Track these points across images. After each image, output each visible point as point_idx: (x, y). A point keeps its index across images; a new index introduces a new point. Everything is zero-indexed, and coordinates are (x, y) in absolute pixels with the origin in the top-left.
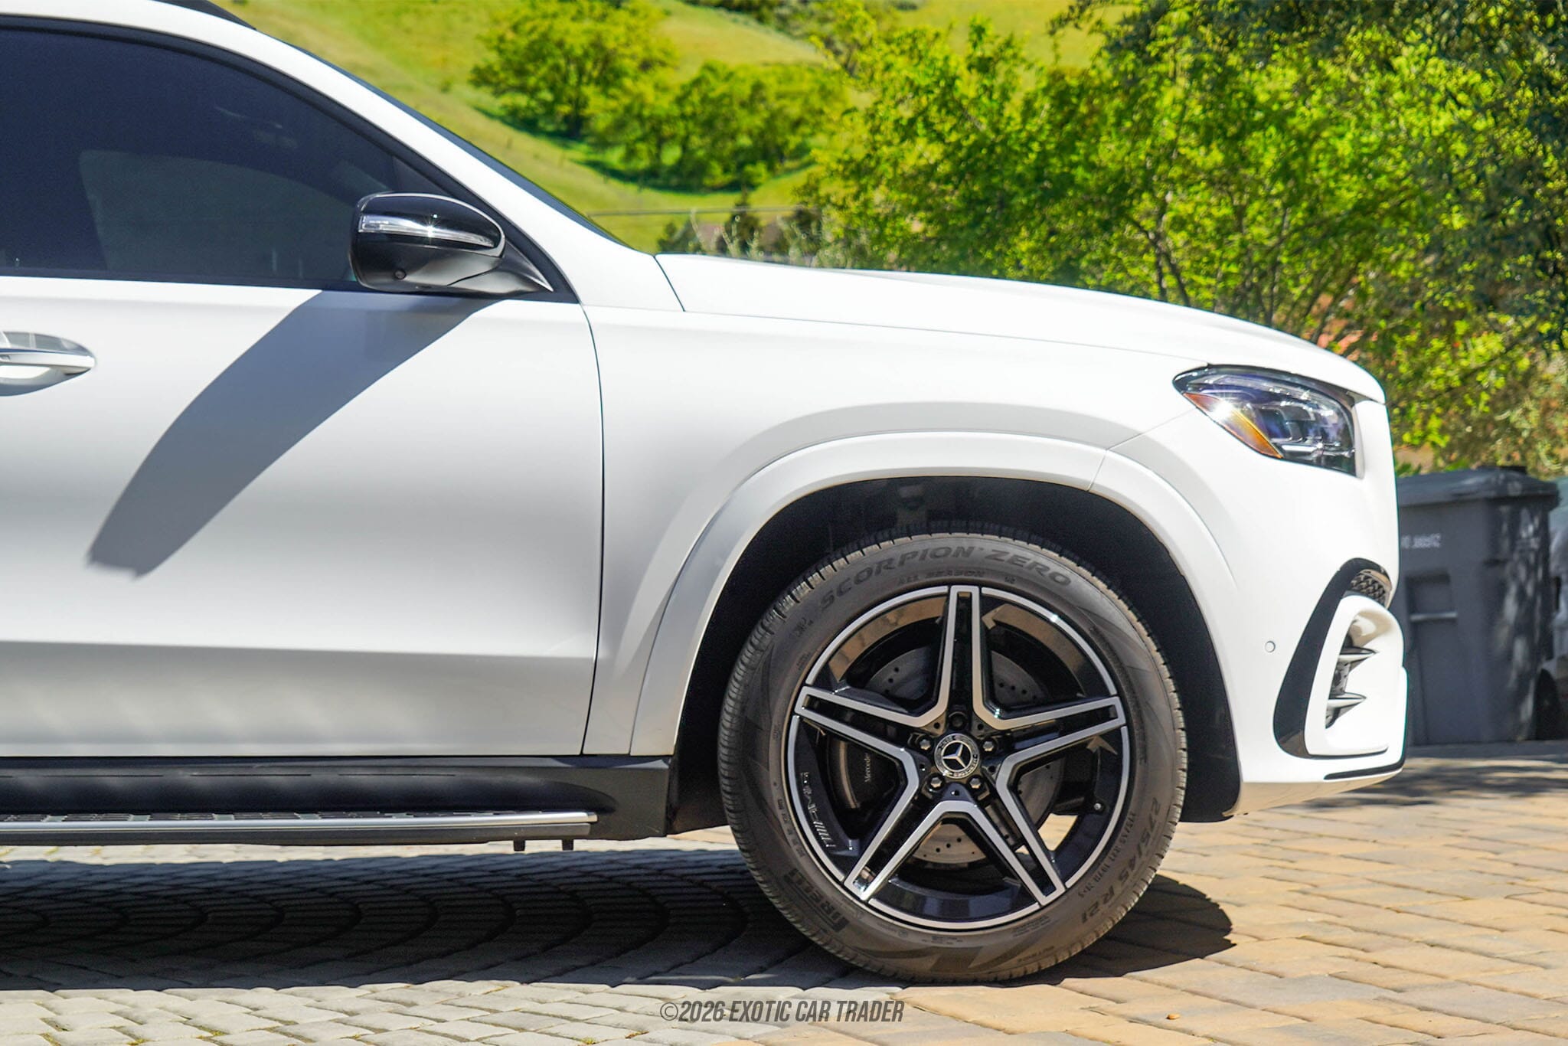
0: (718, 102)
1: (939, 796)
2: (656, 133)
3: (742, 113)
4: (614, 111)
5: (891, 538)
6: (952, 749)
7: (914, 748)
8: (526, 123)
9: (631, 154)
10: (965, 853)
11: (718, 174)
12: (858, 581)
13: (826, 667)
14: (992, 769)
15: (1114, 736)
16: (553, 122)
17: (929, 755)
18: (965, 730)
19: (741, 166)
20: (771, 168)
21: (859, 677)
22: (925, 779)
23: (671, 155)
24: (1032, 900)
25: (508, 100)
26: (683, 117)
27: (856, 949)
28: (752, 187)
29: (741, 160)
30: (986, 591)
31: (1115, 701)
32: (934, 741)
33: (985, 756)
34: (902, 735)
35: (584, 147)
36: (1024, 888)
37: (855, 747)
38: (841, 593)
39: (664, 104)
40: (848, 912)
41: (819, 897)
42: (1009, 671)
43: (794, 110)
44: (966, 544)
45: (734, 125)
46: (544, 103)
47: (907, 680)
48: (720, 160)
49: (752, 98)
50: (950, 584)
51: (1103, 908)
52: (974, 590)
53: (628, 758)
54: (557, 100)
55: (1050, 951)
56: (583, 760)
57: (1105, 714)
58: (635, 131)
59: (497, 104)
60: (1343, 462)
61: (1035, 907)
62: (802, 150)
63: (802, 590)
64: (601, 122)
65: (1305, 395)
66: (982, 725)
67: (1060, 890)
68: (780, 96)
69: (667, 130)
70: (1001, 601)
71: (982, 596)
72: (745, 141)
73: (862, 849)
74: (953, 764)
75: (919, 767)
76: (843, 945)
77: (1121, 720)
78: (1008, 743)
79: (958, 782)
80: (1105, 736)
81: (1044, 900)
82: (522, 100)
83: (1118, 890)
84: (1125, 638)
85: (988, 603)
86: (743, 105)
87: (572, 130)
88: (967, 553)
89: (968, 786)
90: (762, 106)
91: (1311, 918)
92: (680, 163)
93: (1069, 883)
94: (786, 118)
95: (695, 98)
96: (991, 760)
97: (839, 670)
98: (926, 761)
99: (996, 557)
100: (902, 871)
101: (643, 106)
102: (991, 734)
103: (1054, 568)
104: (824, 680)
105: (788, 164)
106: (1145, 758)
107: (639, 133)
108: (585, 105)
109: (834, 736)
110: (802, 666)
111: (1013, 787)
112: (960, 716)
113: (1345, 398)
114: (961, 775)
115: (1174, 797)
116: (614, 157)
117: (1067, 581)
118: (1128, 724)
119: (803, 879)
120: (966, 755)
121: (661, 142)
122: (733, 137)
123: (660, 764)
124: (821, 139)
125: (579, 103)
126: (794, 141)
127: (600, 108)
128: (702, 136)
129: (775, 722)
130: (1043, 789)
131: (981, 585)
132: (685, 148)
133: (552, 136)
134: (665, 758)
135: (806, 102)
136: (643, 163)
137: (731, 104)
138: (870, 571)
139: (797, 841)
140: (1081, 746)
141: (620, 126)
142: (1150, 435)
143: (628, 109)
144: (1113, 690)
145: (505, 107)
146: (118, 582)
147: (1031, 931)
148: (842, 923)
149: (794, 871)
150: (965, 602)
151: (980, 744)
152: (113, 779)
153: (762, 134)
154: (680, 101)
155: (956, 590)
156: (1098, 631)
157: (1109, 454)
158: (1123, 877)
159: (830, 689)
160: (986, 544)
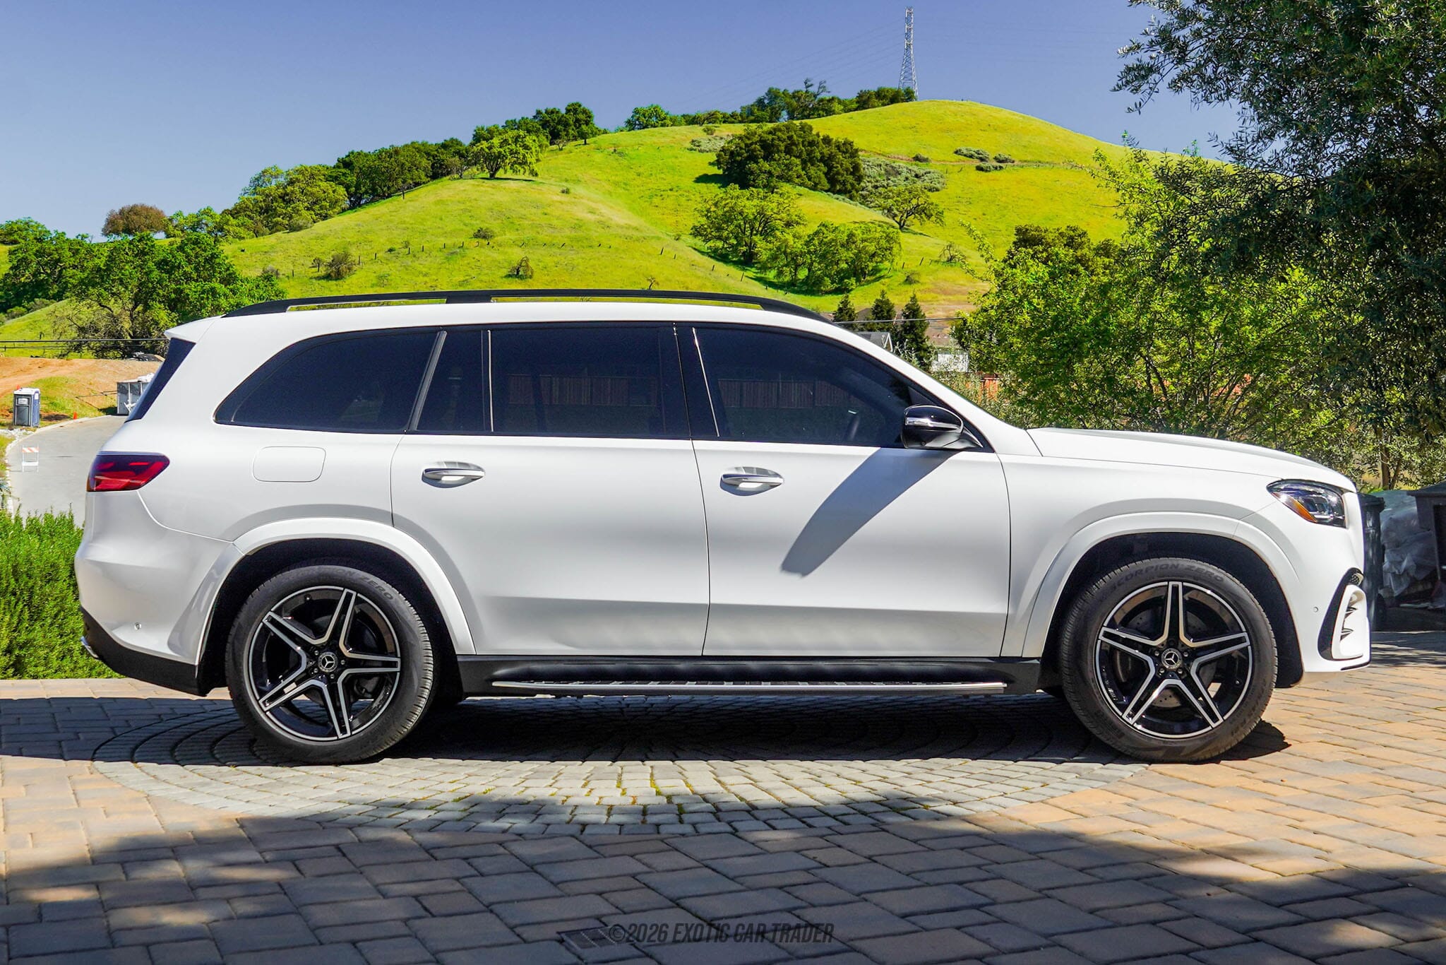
0: (828, 244)
1: (1164, 677)
2: (794, 261)
3: (842, 250)
4: (770, 250)
5: (1141, 560)
6: (1170, 656)
7: (1152, 655)
8: (722, 257)
9: (780, 273)
10: (1174, 702)
11: (828, 284)
12: (1127, 579)
13: (1113, 618)
14: (1189, 665)
15: (1245, 650)
16: (736, 256)
17: (1159, 657)
18: (1175, 647)
19: (841, 280)
20: (858, 281)
21: (1125, 623)
22: (1157, 669)
23: (803, 274)
24: (1209, 725)
25: (711, 244)
26: (809, 252)
27: (1128, 747)
28: (849, 291)
29: (842, 276)
30: (1185, 584)
31: (1245, 634)
32: (1161, 652)
33: (1184, 659)
34: (1146, 649)
35: (754, 270)
36: (1204, 719)
37: (1124, 653)
38: (1119, 585)
39: (799, 246)
40: (1125, 730)
41: (1111, 723)
42: (1195, 621)
43: (872, 248)
44: (1175, 563)
45: (838, 257)
46: (732, 246)
47: (1146, 623)
48: (829, 276)
49: (848, 241)
50: (1168, 581)
51: (1241, 729)
52: (1180, 584)
53: (1020, 659)
54: (739, 244)
55: (1216, 749)
56: (1000, 659)
57: (1240, 640)
58: (782, 260)
59: (705, 247)
60: (1339, 523)
61: (1210, 728)
62: (876, 270)
63: (1101, 583)
64: (764, 256)
65: (1322, 491)
66: (1184, 645)
67: (1221, 720)
68: (863, 241)
69: (800, 260)
70: (1192, 589)
71: (1183, 586)
72: (844, 266)
73: (1130, 701)
74: (1170, 663)
75: (1155, 663)
76: (1122, 745)
77: (1248, 643)
78: (1195, 653)
79: (1172, 671)
80: (1241, 650)
81: (1214, 725)
82: (720, 244)
83: (1248, 721)
84: (1248, 605)
85: (1186, 590)
86: (842, 246)
87: (747, 260)
88: (1176, 567)
89: (1177, 672)
90: (853, 246)
91: (1320, 732)
92: (807, 277)
93: (1225, 718)
94: (867, 252)
95: (816, 242)
96: (1188, 661)
97: (1118, 621)
98: (1158, 661)
99: (1190, 568)
100: (1147, 712)
101: (786, 246)
102: (1187, 649)
103: (1216, 574)
104: (1112, 624)
105: (868, 278)
106: (1259, 661)
107: (785, 262)
108: (755, 246)
109: (1113, 648)
110: (1102, 617)
111: (1197, 673)
112: (1174, 641)
113: (1339, 491)
114: (1174, 667)
115: (1272, 678)
116: (771, 275)
117: (1222, 579)
118: (1251, 645)
119: (1103, 714)
120: (1176, 659)
121: (797, 267)
122: (837, 264)
123: (1036, 661)
124: (887, 264)
125: (751, 246)
126: (871, 265)
127: (763, 248)
128: (819, 263)
129: (1090, 643)
130: (1209, 672)
131: (1183, 581)
132: (809, 270)
133: (735, 263)
134: (1037, 658)
135: (878, 244)
136: (787, 279)
137: (836, 245)
138: (1132, 575)
139: (1100, 697)
140: (1229, 656)
141: (774, 258)
142: (1259, 513)
143: (779, 249)
144: (1244, 629)
145: (710, 248)
146: (795, 578)
147: (1208, 739)
148: (1122, 735)
149: (1099, 711)
150: (1175, 589)
151: (1182, 654)
152: (790, 665)
153: (853, 262)
154: (807, 243)
155: (1171, 583)
156: (1236, 602)
157: (1241, 522)
158: (1250, 715)
159: (1114, 628)
160: (1185, 563)
